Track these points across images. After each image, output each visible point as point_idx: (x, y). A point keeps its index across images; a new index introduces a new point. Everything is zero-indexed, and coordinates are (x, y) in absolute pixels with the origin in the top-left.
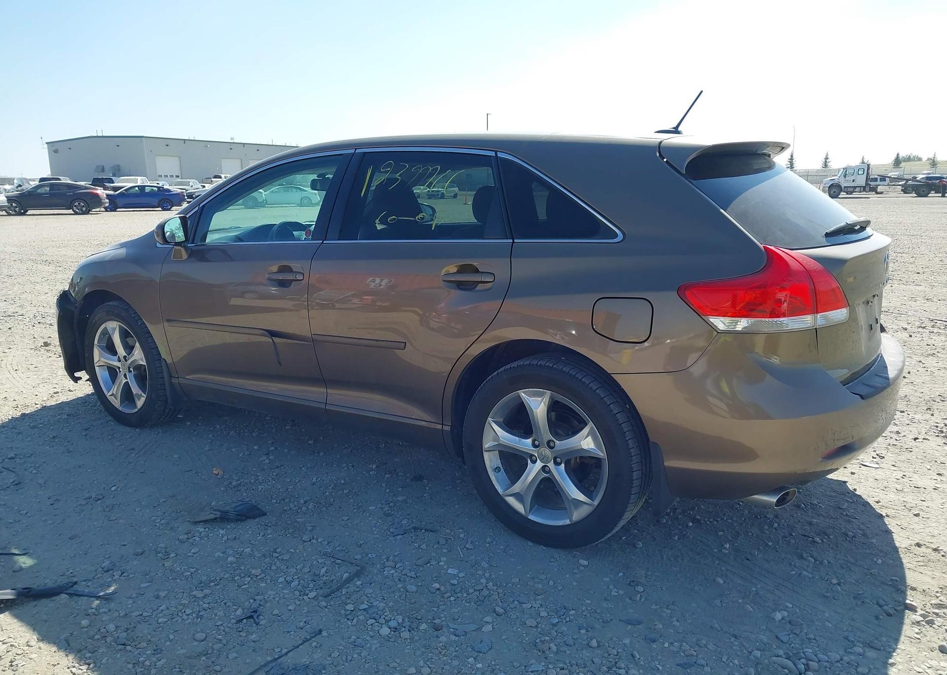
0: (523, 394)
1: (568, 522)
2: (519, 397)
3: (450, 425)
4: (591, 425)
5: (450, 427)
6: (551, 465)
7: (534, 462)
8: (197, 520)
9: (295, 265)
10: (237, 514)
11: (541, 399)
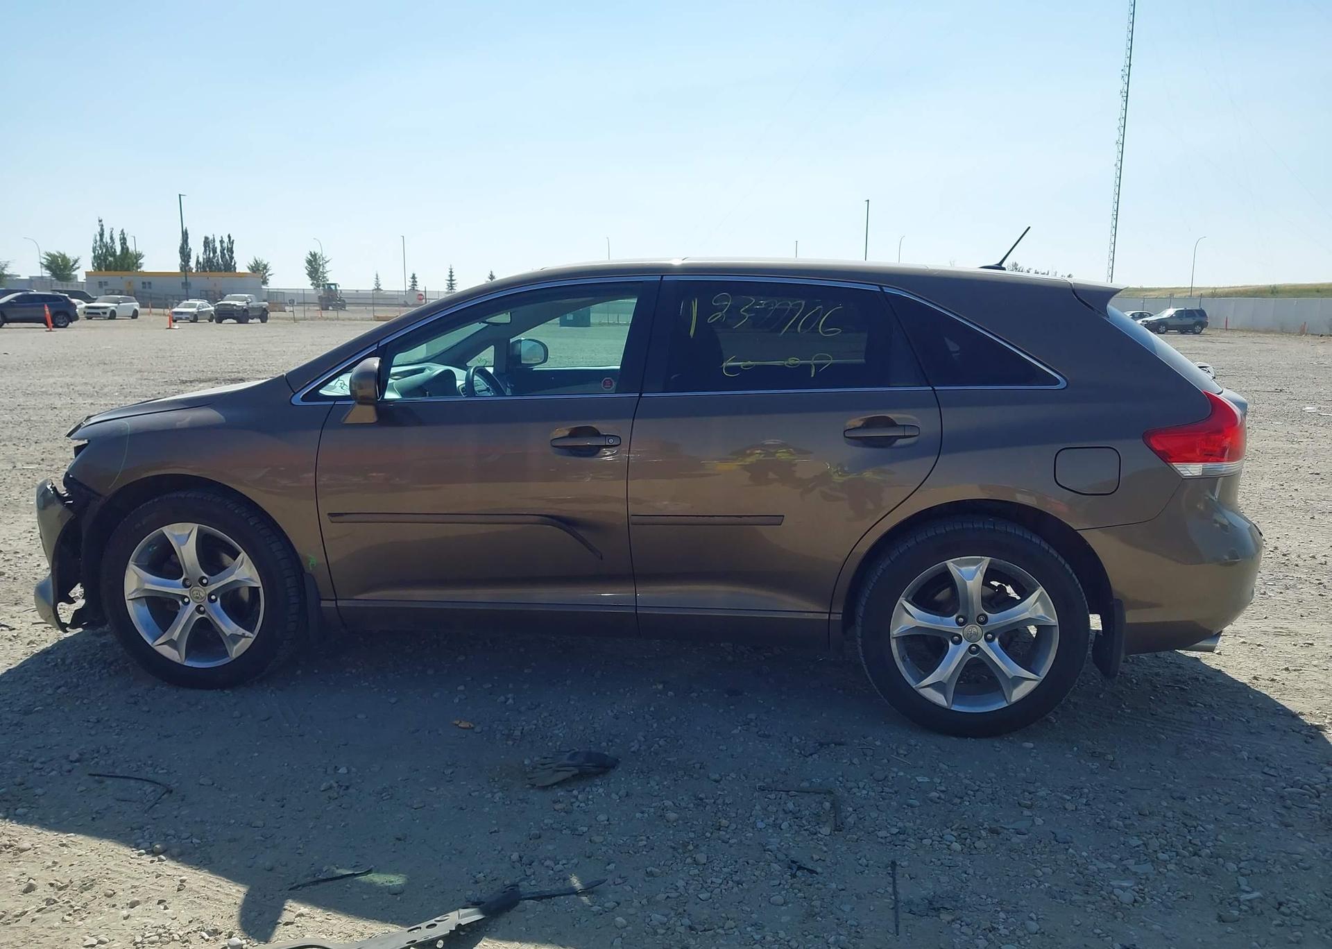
0: (951, 564)
1: (1005, 705)
2: (946, 567)
3: (841, 612)
4: (1041, 589)
5: (841, 615)
6: (982, 644)
7: (958, 642)
8: (547, 784)
9: (602, 426)
10: (594, 764)
11: (975, 567)
